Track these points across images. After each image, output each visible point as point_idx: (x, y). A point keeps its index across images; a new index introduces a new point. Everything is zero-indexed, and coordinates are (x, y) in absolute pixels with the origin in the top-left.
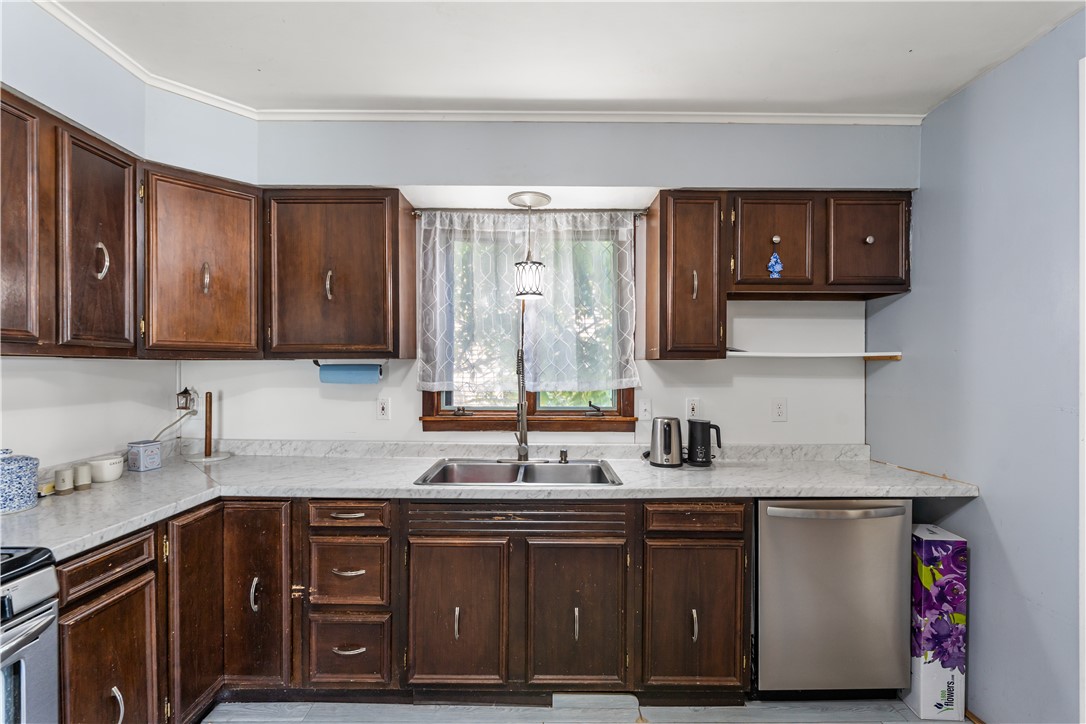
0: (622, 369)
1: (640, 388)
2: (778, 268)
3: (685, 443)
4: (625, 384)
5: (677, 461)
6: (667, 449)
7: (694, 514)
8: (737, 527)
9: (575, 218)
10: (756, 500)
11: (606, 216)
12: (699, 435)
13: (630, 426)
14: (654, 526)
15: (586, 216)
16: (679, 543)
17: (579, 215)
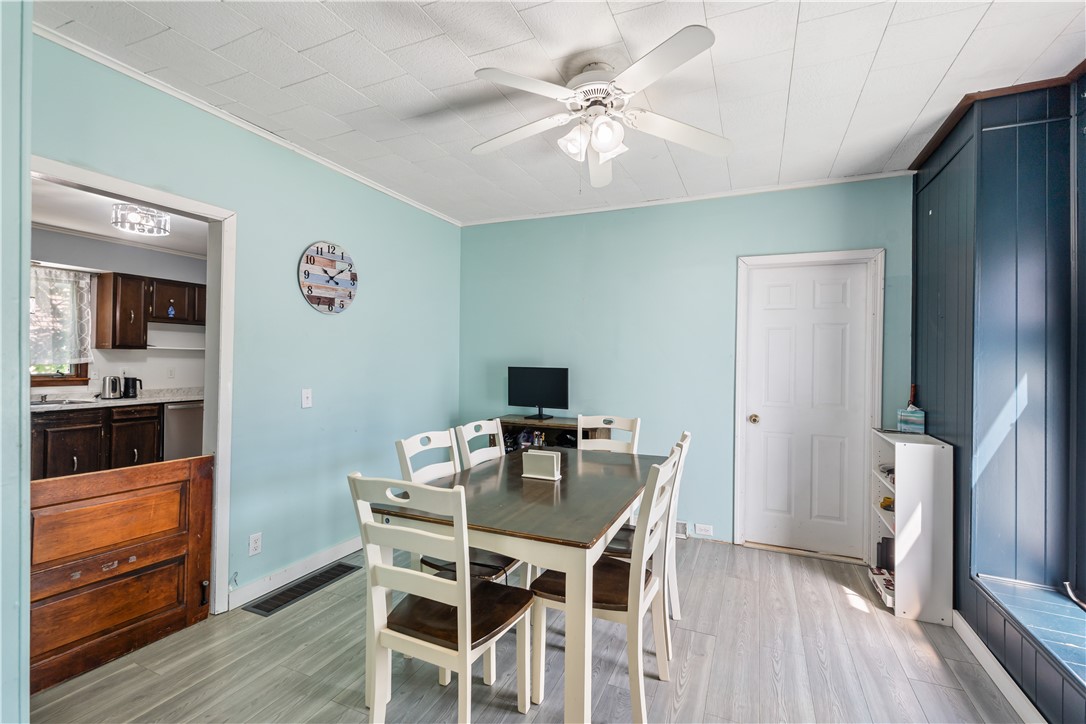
0: (81, 354)
1: (92, 363)
2: (173, 313)
3: (122, 389)
4: (83, 361)
5: (118, 396)
6: (114, 389)
7: (135, 411)
8: (155, 414)
9: (50, 272)
10: (163, 404)
11: (72, 274)
12: (131, 383)
13: (86, 382)
14: (116, 417)
15: (58, 272)
16: (129, 423)
17: (54, 271)
